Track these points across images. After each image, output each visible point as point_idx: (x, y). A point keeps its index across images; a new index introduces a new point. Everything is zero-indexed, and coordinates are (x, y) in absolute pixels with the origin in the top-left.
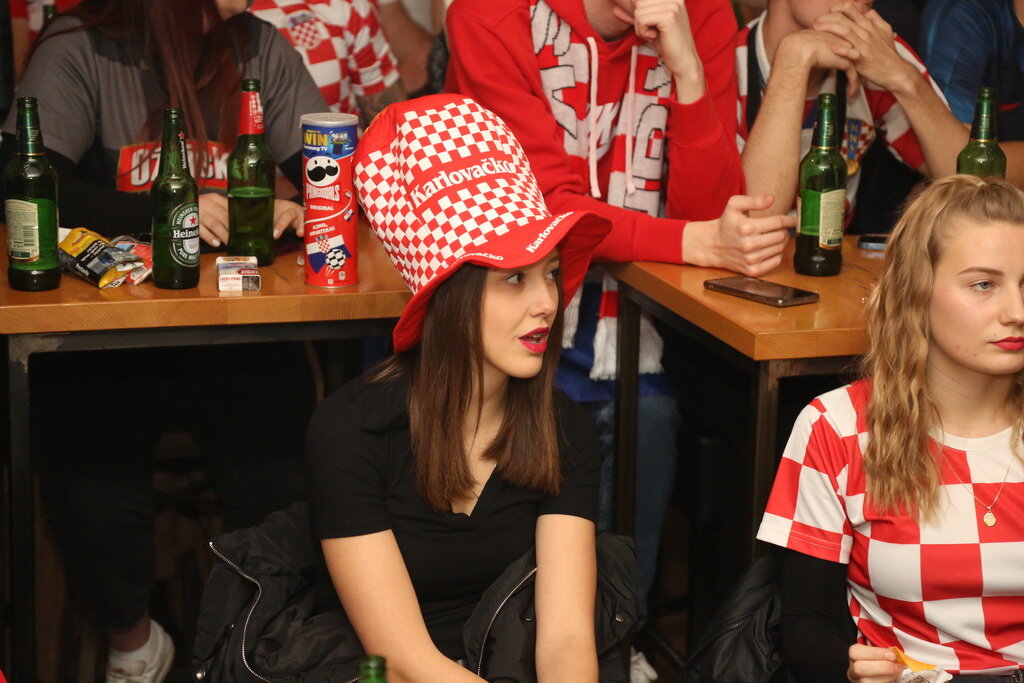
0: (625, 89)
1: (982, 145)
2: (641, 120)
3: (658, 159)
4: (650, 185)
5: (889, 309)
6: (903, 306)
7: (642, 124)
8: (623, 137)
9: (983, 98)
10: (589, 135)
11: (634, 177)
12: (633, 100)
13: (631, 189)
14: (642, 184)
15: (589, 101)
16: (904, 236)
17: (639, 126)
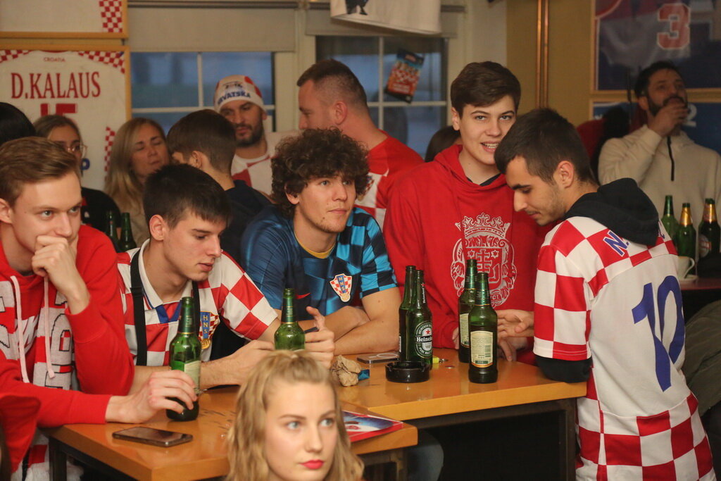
0: (41, 305)
1: (289, 326)
2: (54, 325)
3: (68, 351)
4: (64, 369)
5: (241, 444)
6: (250, 440)
7: (55, 328)
8: (43, 338)
9: (287, 296)
10: (18, 344)
11: (53, 365)
12: (47, 313)
13: (51, 374)
14: (58, 369)
15: (17, 318)
16: (247, 392)
17: (53, 330)
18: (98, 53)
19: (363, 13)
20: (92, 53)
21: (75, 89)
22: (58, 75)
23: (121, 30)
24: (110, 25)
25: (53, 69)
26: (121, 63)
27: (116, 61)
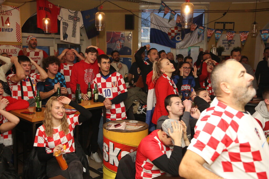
18: (16, 46)
19: (66, 40)
20: (15, 46)
21: (12, 52)
22: (8, 50)
23: (21, 42)
24: (19, 41)
25: (7, 48)
26: (21, 47)
27: (20, 47)
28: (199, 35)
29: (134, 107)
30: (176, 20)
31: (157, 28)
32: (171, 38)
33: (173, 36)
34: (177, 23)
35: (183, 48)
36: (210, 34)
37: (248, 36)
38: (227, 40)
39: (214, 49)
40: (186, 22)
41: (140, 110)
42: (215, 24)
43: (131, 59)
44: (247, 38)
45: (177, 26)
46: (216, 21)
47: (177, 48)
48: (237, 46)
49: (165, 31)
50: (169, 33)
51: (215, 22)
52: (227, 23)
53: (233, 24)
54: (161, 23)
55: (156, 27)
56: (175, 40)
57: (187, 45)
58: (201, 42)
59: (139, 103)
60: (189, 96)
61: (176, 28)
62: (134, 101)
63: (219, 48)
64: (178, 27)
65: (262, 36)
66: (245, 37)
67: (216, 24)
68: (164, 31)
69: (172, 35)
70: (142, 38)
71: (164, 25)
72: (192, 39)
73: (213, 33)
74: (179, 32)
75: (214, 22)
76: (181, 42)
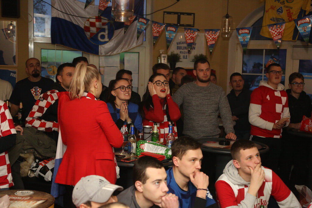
28: (139, 33)
29: (22, 164)
30: (98, 5)
31: (64, 16)
32: (91, 36)
33: (95, 33)
34: (100, 11)
35: (113, 55)
36: (158, 32)
37: (218, 37)
38: (186, 42)
39: (164, 57)
40: (123, 11)
41: (34, 169)
42: (164, 14)
43: (14, 73)
44: (217, 40)
45: (101, 15)
46: (165, 10)
47: (101, 54)
48: (200, 54)
49: (79, 23)
50: (86, 27)
51: (164, 12)
52: (183, 14)
53: (192, 17)
54: (72, 10)
55: (61, 16)
56: (98, 40)
57: (118, 50)
58: (142, 44)
59: (32, 157)
60: (127, 140)
61: (98, 19)
62: (22, 153)
63: (172, 55)
64: (102, 17)
65: (239, 37)
66: (214, 39)
67: (166, 15)
68: (77, 24)
69: (91, 32)
70: (35, 33)
71: (76, 13)
72: (126, 39)
73: (163, 31)
74: (104, 27)
75: (162, 11)
76: (108, 44)
